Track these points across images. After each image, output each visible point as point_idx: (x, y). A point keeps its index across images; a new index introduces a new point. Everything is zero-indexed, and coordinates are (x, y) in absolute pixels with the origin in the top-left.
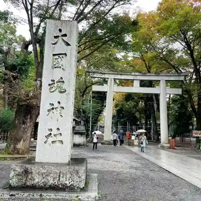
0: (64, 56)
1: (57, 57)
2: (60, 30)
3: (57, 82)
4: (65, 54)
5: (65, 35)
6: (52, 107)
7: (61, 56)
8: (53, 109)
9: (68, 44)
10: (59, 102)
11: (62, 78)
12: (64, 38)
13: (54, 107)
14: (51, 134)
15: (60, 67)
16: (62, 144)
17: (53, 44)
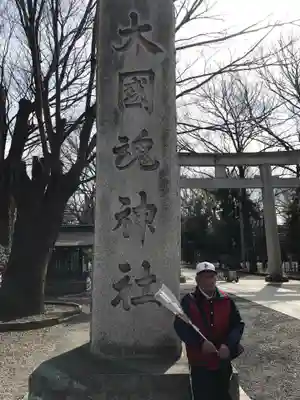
0: (147, 77)
1: (128, 80)
2: (134, 16)
3: (134, 142)
4: (151, 73)
5: (147, 28)
6: (125, 207)
7: (138, 77)
8: (128, 211)
9: (155, 49)
10: (143, 194)
11: (145, 132)
12: (143, 34)
13: (131, 206)
14: (127, 278)
15: (140, 105)
17: (118, 50)
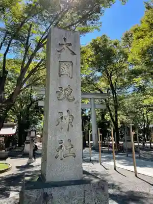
1: (63, 64)
2: (65, 39)
3: (65, 90)
4: (72, 63)
5: (70, 44)
7: (67, 64)
9: (74, 54)
10: (68, 111)
11: (69, 86)
12: (69, 47)
13: (63, 116)
14: (61, 146)
15: (67, 75)
16: (75, 157)
17: (59, 51)
